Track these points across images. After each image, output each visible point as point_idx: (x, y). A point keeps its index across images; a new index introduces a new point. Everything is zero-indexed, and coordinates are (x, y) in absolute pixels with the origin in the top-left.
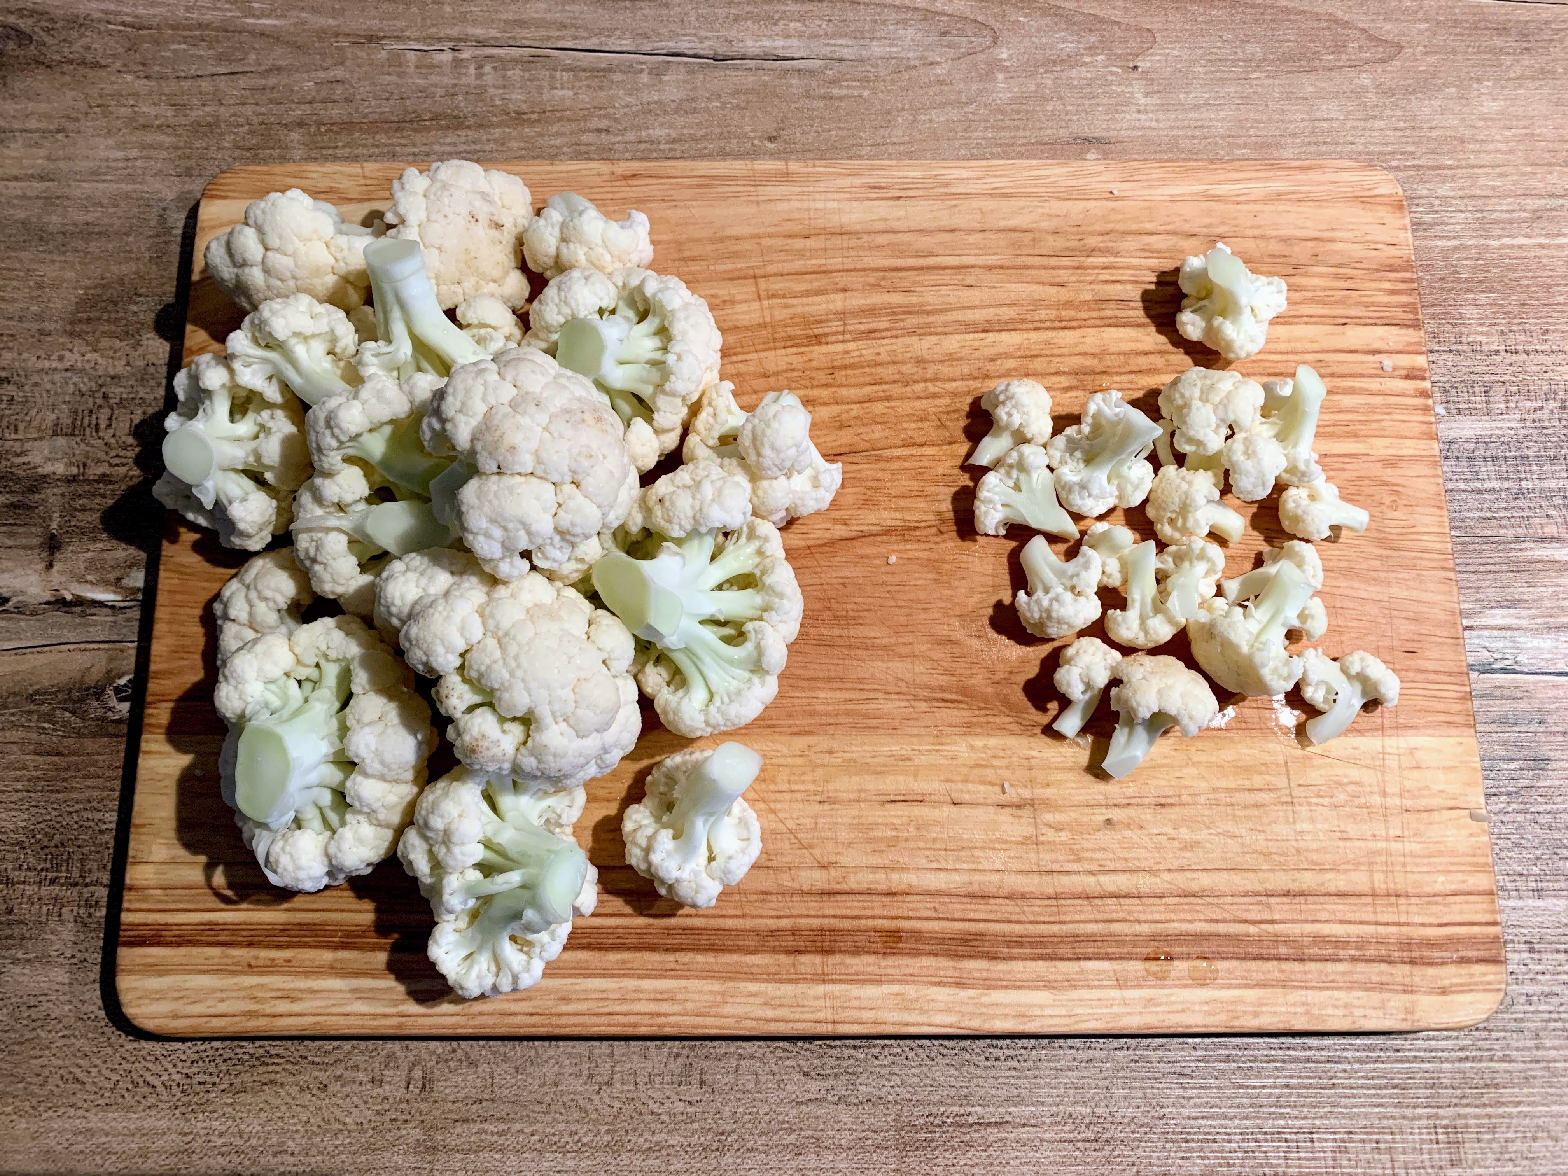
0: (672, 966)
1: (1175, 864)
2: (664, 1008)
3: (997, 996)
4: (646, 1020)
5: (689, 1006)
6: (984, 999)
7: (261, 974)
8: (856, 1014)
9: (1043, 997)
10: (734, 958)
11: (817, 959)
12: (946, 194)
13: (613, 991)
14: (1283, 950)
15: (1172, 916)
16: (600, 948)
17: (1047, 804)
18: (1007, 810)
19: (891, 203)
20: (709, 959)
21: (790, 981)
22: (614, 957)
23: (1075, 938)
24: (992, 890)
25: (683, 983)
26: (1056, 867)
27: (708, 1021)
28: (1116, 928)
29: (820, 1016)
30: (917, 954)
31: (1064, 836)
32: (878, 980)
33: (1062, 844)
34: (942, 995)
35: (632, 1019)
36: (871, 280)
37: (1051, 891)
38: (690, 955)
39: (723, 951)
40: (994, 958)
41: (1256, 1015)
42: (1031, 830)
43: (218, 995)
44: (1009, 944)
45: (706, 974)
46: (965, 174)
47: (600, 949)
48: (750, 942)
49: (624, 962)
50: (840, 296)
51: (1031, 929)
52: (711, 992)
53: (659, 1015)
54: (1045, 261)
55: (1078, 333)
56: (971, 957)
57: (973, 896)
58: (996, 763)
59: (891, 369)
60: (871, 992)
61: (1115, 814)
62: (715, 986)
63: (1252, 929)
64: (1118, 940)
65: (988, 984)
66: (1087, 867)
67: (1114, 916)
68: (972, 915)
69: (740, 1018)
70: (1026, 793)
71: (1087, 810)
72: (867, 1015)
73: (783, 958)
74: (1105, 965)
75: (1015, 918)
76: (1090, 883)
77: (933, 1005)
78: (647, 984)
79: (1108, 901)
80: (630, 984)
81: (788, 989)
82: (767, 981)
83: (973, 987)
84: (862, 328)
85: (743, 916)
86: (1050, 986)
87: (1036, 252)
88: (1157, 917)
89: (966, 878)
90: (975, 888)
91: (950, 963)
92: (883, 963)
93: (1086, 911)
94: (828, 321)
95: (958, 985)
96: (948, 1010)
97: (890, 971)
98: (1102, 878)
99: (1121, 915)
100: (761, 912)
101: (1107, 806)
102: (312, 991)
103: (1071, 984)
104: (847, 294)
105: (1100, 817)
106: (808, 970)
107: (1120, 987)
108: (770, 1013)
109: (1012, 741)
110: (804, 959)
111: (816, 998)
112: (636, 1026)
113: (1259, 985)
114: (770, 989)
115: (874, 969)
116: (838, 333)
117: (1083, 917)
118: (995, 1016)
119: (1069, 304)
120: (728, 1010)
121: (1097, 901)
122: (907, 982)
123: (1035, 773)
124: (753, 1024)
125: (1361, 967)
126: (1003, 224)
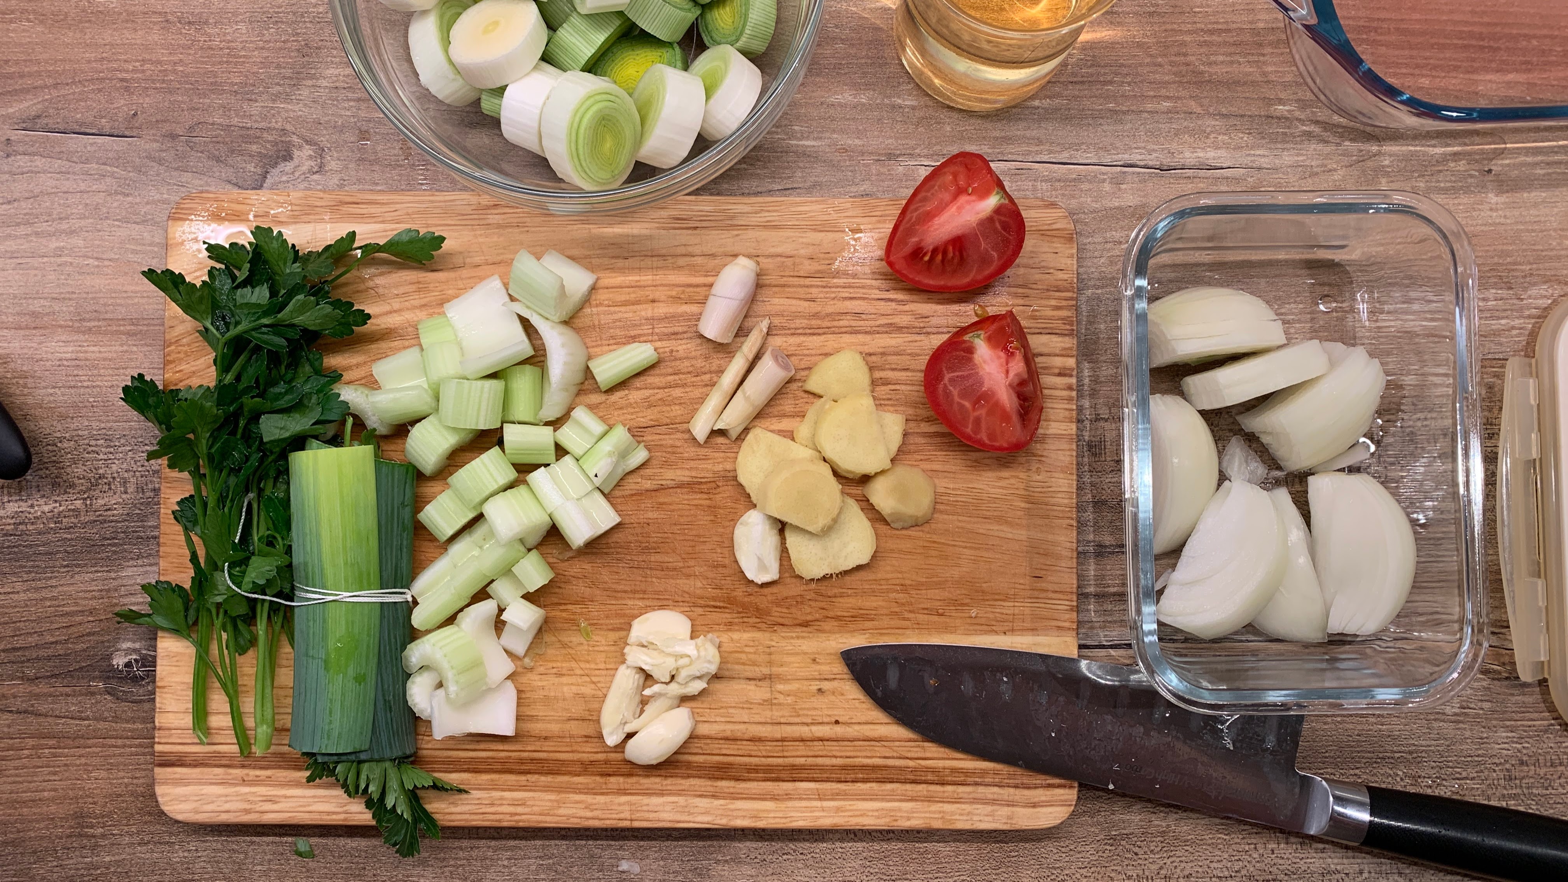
0: (525, 783)
1: (863, 719)
2: (519, 810)
3: (740, 804)
4: (508, 817)
5: (535, 809)
6: (732, 807)
7: (250, 785)
8: (646, 815)
9: (769, 805)
10: (566, 778)
11: (621, 779)
12: (732, 225)
13: (485, 799)
14: (930, 777)
15: (858, 754)
17: (780, 678)
18: (752, 682)
19: (690, 232)
20: (549, 778)
21: (602, 794)
22: (485, 777)
23: (793, 767)
24: (739, 734)
25: (531, 794)
26: (782, 720)
27: (548, 819)
28: (820, 761)
29: (622, 816)
30: (689, 777)
31: (790, 700)
32: (661, 793)
33: (788, 705)
34: (703, 803)
35: (498, 817)
36: (674, 293)
37: (779, 736)
38: (536, 776)
40: (737, 779)
41: (909, 819)
42: (767, 696)
44: (749, 771)
45: (547, 789)
46: (746, 208)
47: (476, 772)
48: (577, 768)
49: (492, 780)
50: (649, 306)
51: (764, 761)
52: (550, 800)
53: (516, 814)
54: (802, 281)
55: (822, 338)
56: (722, 779)
57: (727, 739)
58: (747, 649)
59: (687, 363)
60: (655, 800)
61: (825, 685)
62: (553, 797)
63: (911, 763)
64: (822, 768)
65: (734, 797)
66: (805, 720)
67: (820, 753)
68: (724, 752)
69: (569, 817)
70: (766, 671)
71: (806, 683)
72: (652, 816)
73: (598, 778)
74: (812, 785)
75: (753, 753)
76: (805, 731)
77: (696, 810)
78: (507, 794)
79: (816, 743)
80: (496, 794)
81: (601, 799)
82: (586, 793)
83: (724, 798)
84: (666, 330)
85: (572, 752)
86: (774, 798)
87: (796, 274)
88: (848, 754)
89: (722, 727)
90: (728, 734)
91: (709, 783)
92: (665, 782)
93: (802, 749)
94: (641, 325)
95: (714, 797)
96: (707, 813)
97: (669, 788)
98: (814, 728)
99: (824, 753)
100: (584, 749)
101: (820, 680)
102: (286, 797)
103: (788, 797)
104: (655, 304)
105: (814, 687)
106: (615, 787)
107: (820, 799)
108: (589, 814)
109: (758, 635)
110: (613, 779)
111: (620, 804)
112: (499, 821)
113: (912, 800)
114: (589, 799)
115: (659, 787)
116: (648, 334)
117: (799, 753)
118: (737, 817)
119: (816, 316)
120: (561, 811)
121: (810, 743)
122: (680, 795)
123: (773, 657)
124: (578, 821)
125: (981, 789)
126: (773, 250)
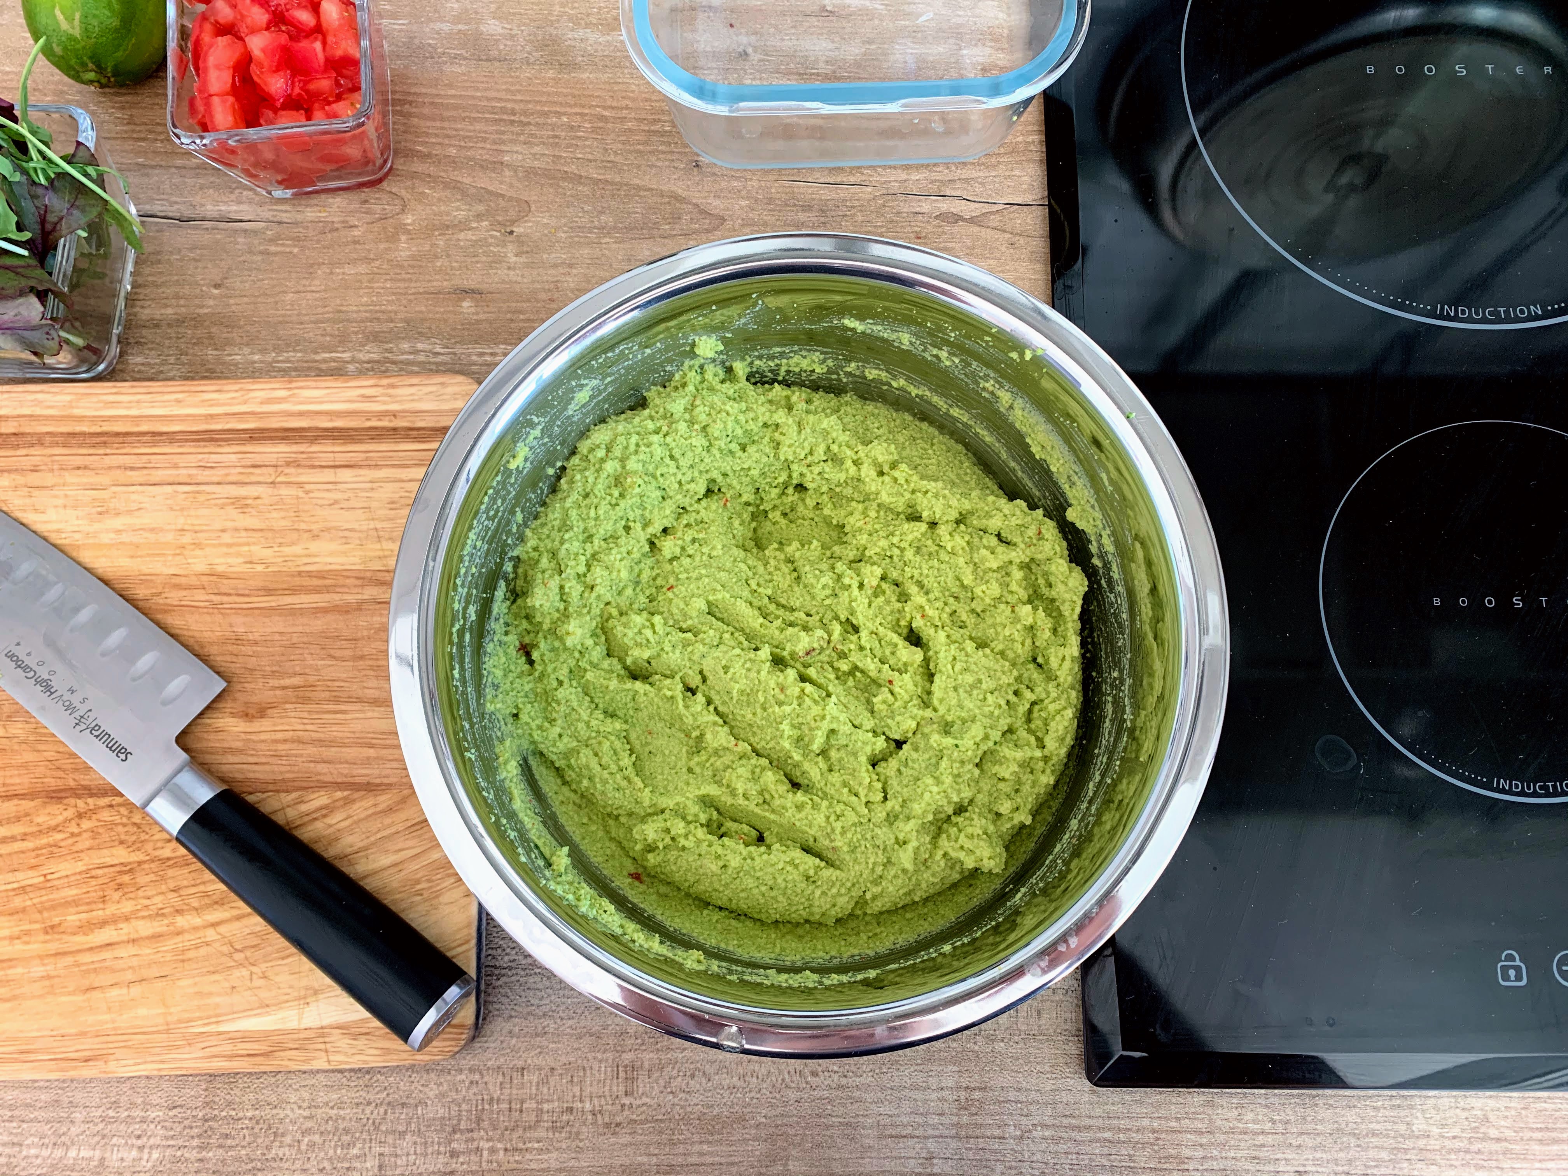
16: (154, 434)
39: (69, 434)
43: (416, 397)
